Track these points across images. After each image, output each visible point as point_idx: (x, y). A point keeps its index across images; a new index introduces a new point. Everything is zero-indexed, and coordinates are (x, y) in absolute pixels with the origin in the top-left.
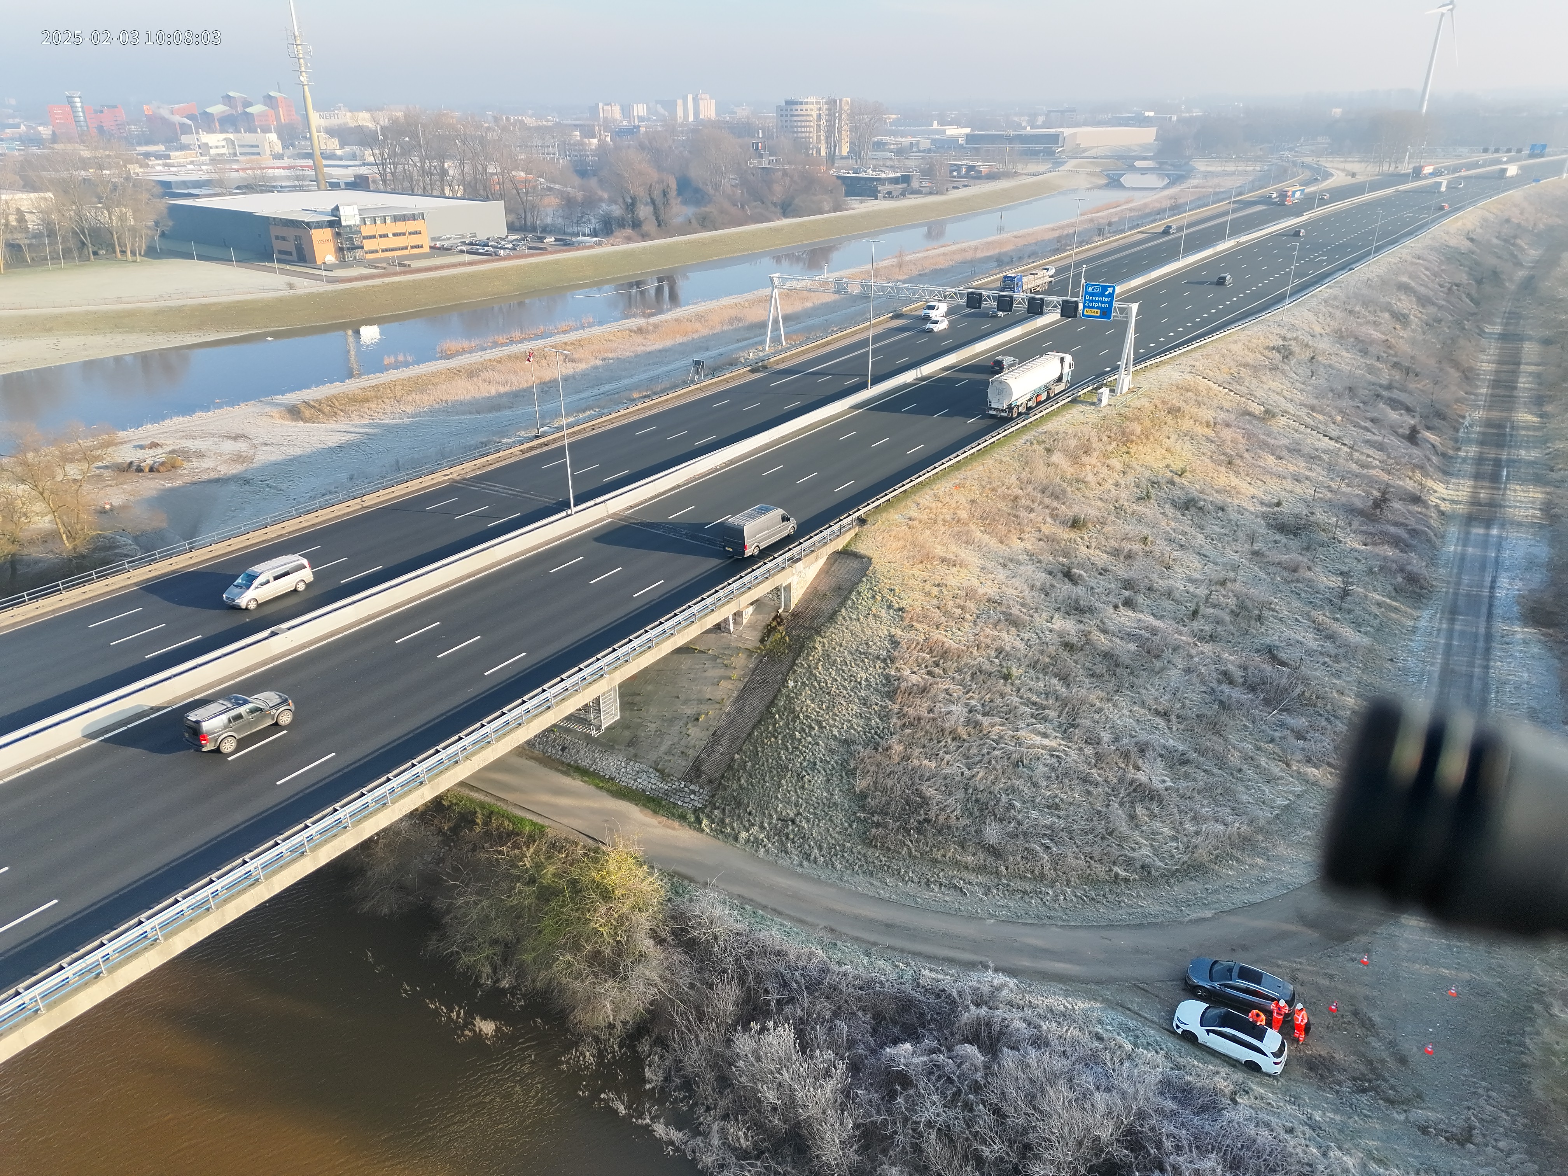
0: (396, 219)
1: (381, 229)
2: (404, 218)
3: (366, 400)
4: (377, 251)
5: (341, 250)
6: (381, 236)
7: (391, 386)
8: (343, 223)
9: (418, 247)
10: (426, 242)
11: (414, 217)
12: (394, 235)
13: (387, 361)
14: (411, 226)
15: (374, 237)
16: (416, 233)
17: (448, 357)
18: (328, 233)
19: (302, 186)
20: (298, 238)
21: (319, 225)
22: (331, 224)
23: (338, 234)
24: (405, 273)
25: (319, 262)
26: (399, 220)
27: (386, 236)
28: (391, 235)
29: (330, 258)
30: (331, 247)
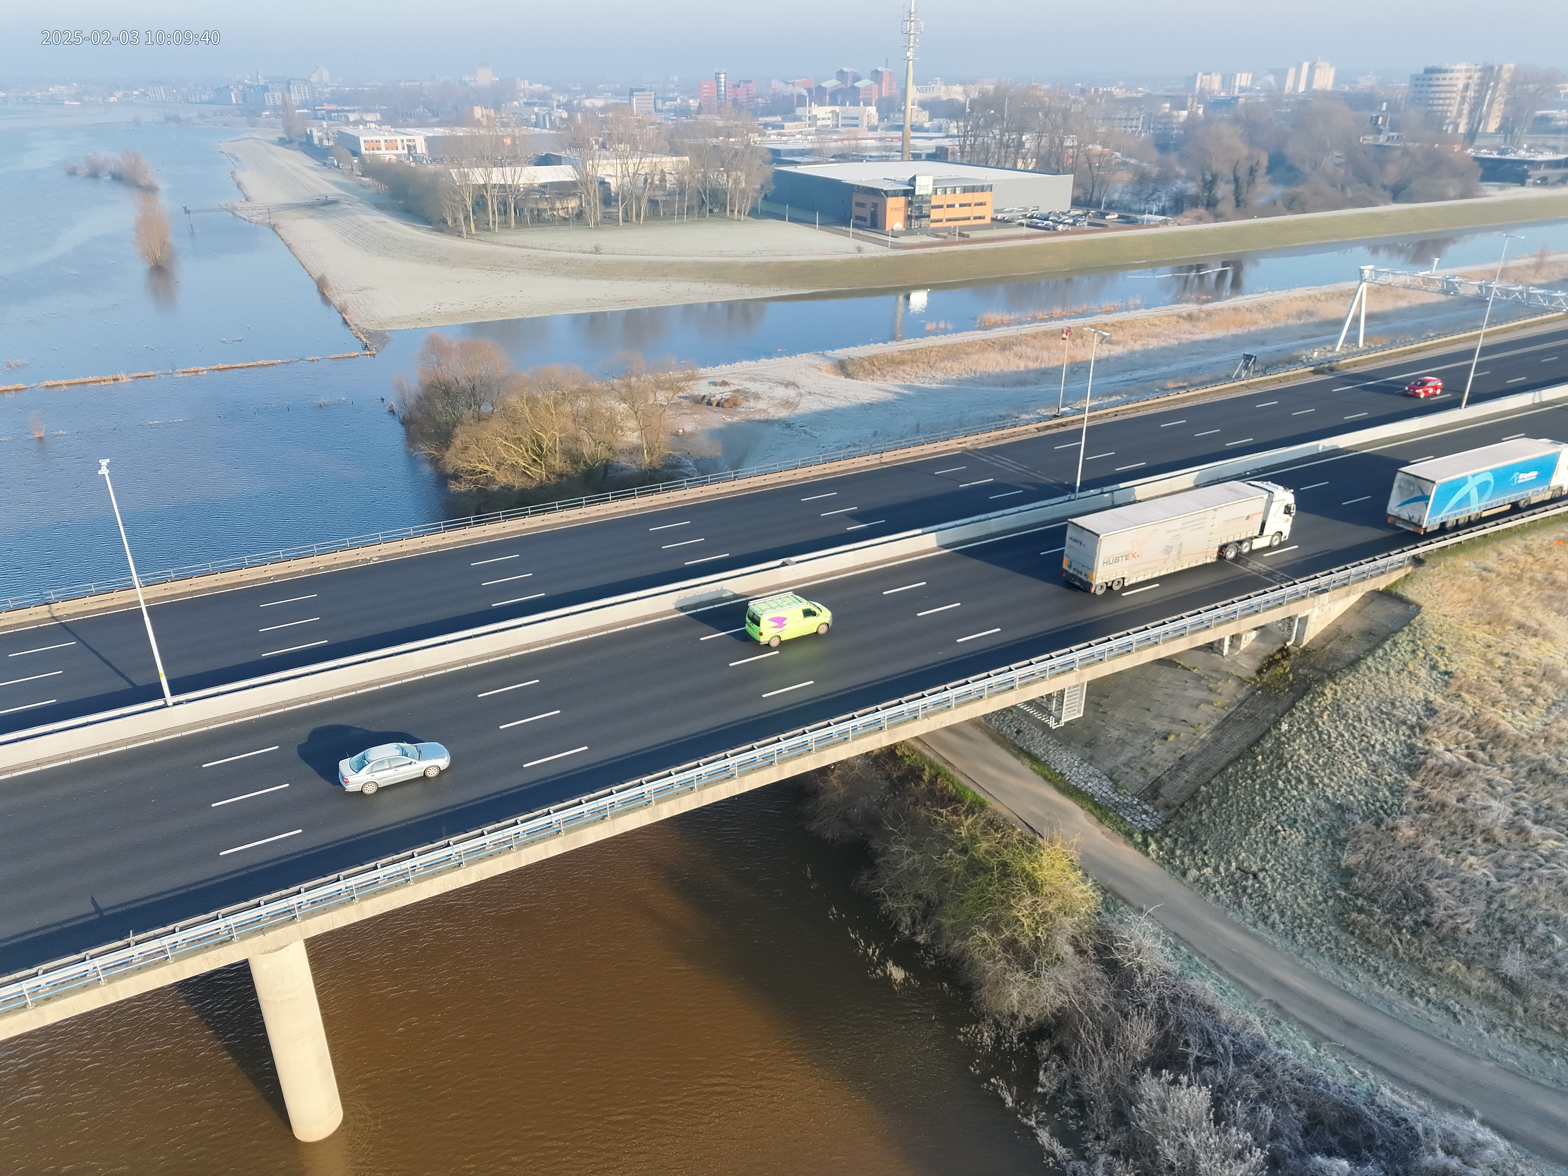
0: (965, 190)
1: (950, 199)
2: (973, 189)
3: (902, 362)
4: (941, 221)
5: (909, 217)
6: (948, 206)
7: (928, 351)
8: (917, 193)
9: (980, 218)
10: (988, 213)
11: (982, 189)
12: (961, 205)
13: (930, 326)
14: (978, 197)
15: (942, 207)
16: (981, 204)
17: (985, 328)
18: (901, 201)
19: (888, 157)
20: (875, 205)
21: (895, 194)
22: (906, 193)
23: (910, 203)
24: (963, 243)
25: (888, 228)
26: (968, 192)
27: (953, 206)
28: (957, 206)
29: (899, 226)
30: (901, 215)
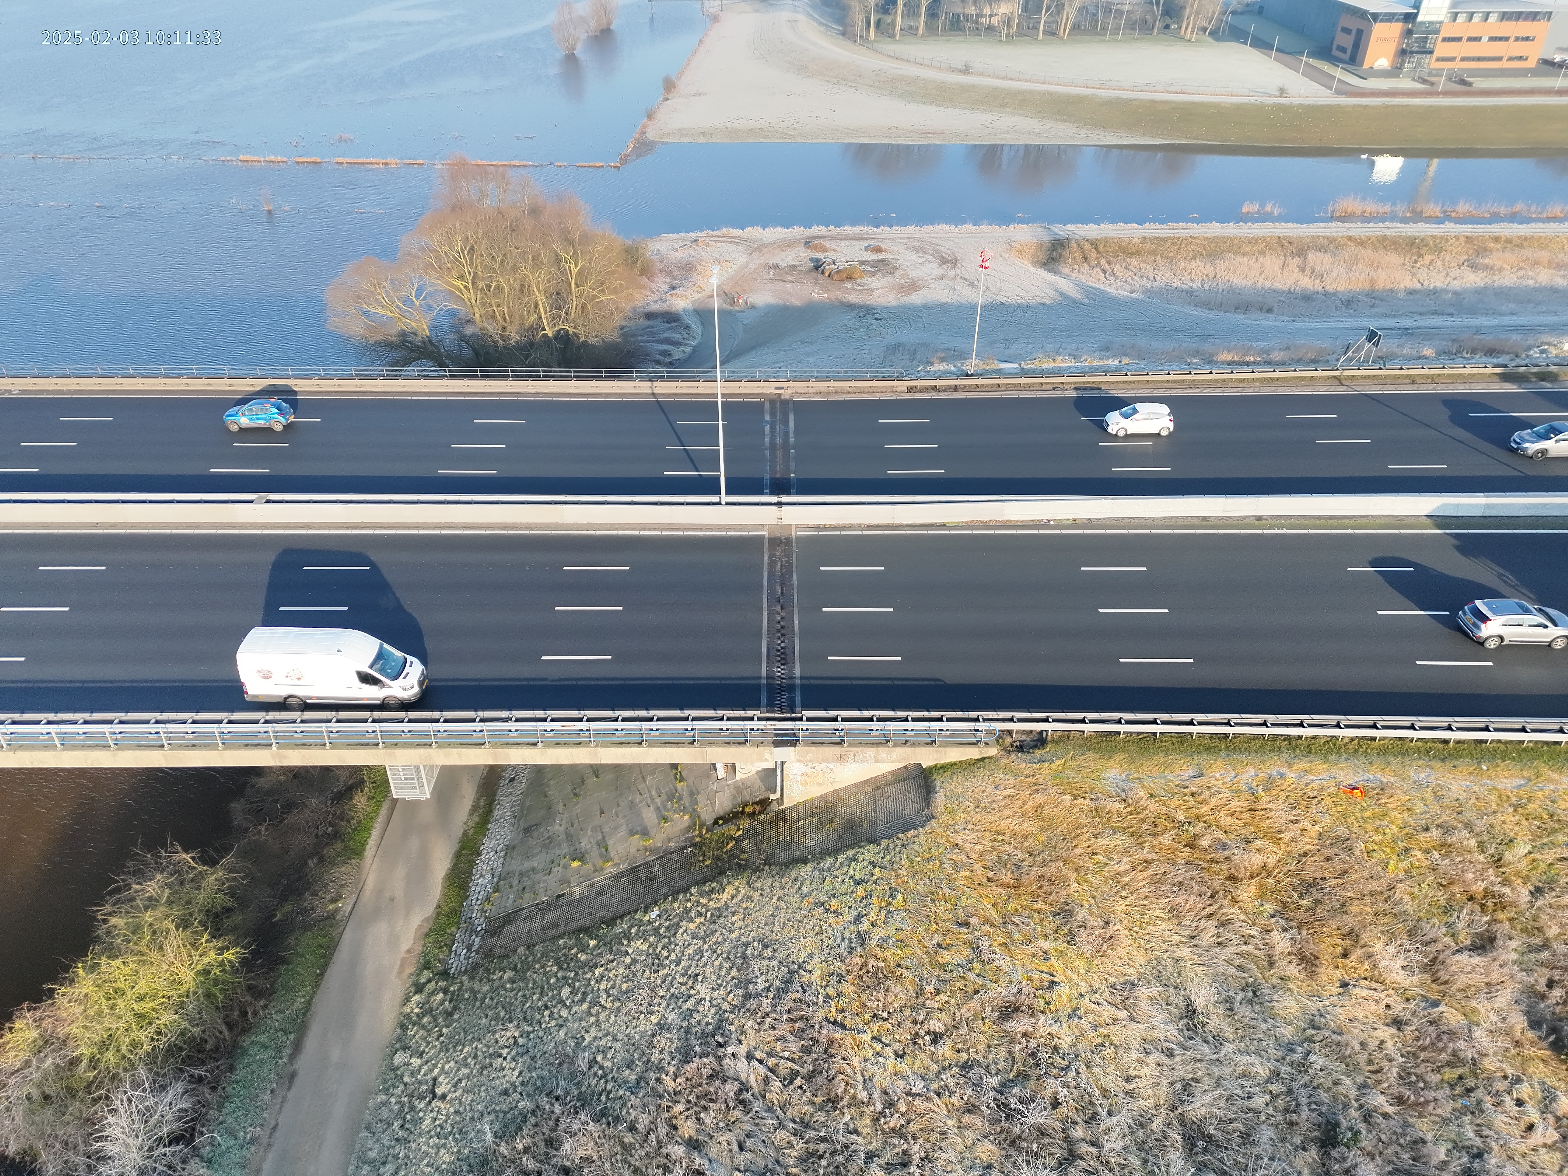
0: (1505, 16)
1: (1476, 27)
2: (1518, 16)
5: (1403, 53)
6: (1470, 39)
8: (1420, 19)
9: (1520, 58)
10: (1534, 53)
11: (1533, 16)
12: (1492, 39)
13: (1248, 208)
14: (1524, 28)
15: (1459, 39)
16: (1527, 39)
18: (1397, 28)
20: (1360, 32)
21: (1390, 18)
22: (1409, 18)
23: (1409, 32)
25: (1366, 66)
26: (1509, 19)
27: (1478, 39)
28: (1485, 39)
29: (1383, 63)
30: (1392, 48)
